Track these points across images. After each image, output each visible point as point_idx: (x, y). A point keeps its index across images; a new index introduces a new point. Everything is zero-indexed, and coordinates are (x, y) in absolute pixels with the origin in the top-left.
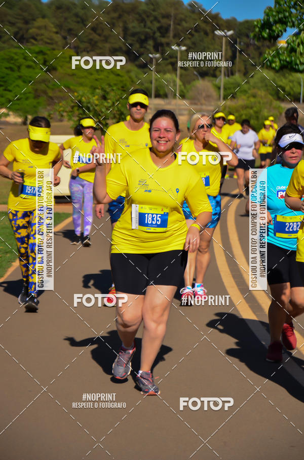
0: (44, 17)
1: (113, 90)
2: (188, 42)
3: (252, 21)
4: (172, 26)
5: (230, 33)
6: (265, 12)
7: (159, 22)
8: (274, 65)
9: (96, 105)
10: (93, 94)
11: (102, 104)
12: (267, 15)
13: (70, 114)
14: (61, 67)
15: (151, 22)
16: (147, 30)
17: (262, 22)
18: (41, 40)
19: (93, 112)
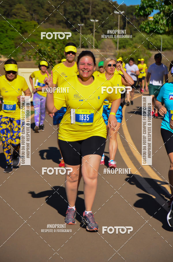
0: (20, 3)
1: (58, 43)
2: (99, 17)
3: (134, 6)
4: (90, 8)
5: (122, 12)
6: (141, 1)
7: (83, 6)
8: (146, 30)
9: (49, 52)
10: (47, 46)
11: (52, 51)
12: (143, 3)
13: (35, 56)
14: (30, 31)
15: (79, 6)
16: (77, 11)
17: (140, 6)
18: (19, 16)
19: (47, 56)
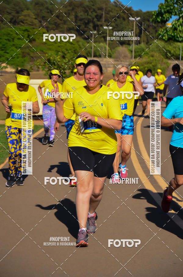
0: (28, 9)
1: (69, 52)
2: (113, 24)
3: (151, 12)
4: (104, 15)
5: (138, 19)
6: (159, 6)
7: (96, 12)
8: (164, 38)
9: (59, 62)
10: (57, 55)
11: (62, 61)
12: (160, 8)
13: (43, 67)
14: (38, 39)
15: (92, 12)
16: (89, 17)
17: (157, 12)
18: (27, 23)
19: (57, 66)
